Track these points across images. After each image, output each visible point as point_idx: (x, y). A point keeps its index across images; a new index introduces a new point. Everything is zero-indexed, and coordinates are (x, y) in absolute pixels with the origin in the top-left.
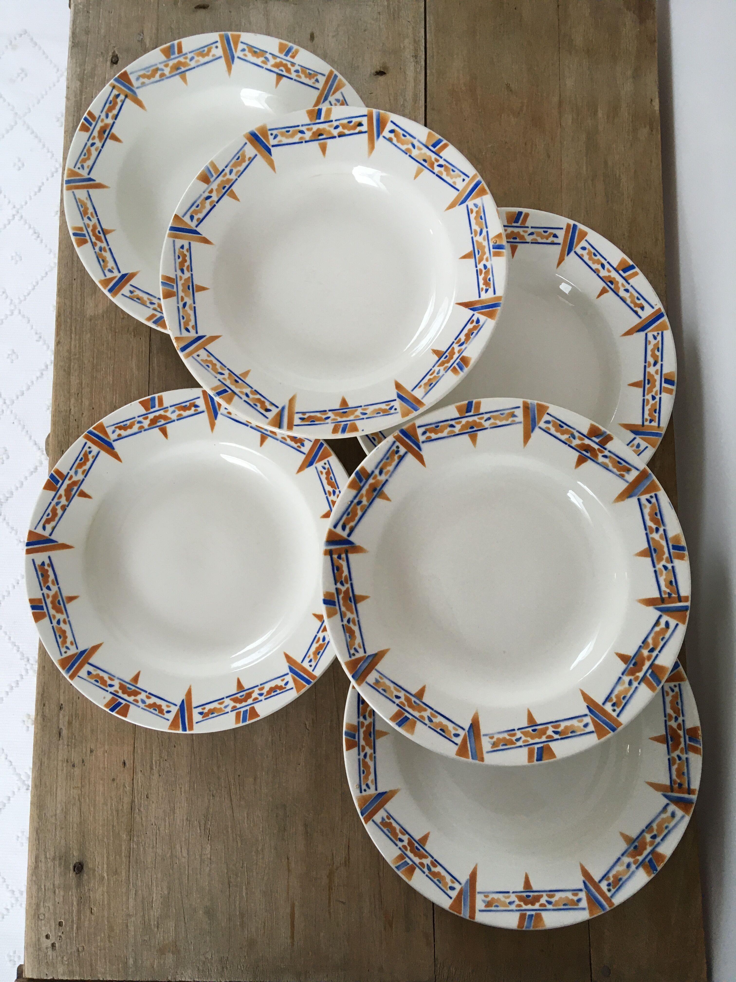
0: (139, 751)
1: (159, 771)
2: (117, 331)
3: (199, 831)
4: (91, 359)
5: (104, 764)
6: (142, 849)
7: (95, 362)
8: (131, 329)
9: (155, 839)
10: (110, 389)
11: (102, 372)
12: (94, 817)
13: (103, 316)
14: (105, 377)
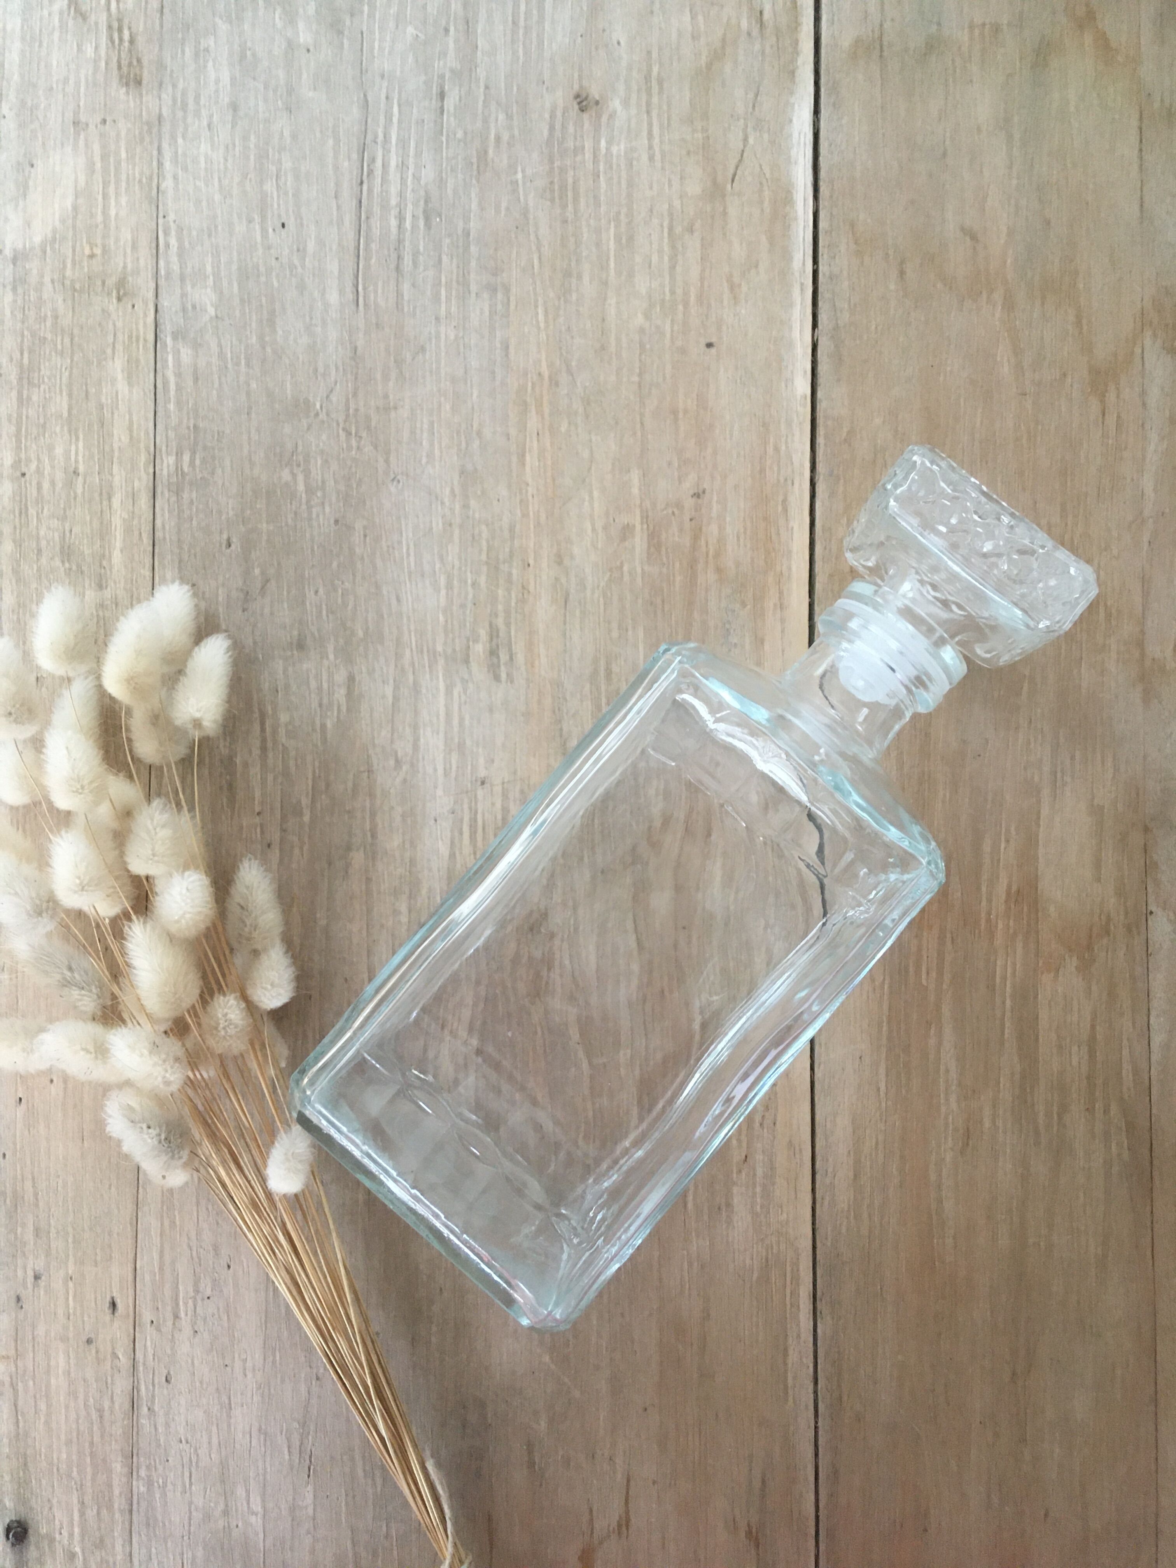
0: (147, 1278)
1: (194, 1323)
2: (77, 286)
3: (287, 1457)
4: (17, 355)
5: (67, 1306)
6: (157, 1496)
7: (26, 361)
8: (111, 281)
9: (187, 1474)
10: (62, 427)
11: (42, 387)
12: (47, 1423)
13: (44, 252)
14: (50, 398)
